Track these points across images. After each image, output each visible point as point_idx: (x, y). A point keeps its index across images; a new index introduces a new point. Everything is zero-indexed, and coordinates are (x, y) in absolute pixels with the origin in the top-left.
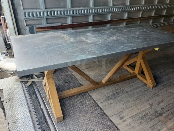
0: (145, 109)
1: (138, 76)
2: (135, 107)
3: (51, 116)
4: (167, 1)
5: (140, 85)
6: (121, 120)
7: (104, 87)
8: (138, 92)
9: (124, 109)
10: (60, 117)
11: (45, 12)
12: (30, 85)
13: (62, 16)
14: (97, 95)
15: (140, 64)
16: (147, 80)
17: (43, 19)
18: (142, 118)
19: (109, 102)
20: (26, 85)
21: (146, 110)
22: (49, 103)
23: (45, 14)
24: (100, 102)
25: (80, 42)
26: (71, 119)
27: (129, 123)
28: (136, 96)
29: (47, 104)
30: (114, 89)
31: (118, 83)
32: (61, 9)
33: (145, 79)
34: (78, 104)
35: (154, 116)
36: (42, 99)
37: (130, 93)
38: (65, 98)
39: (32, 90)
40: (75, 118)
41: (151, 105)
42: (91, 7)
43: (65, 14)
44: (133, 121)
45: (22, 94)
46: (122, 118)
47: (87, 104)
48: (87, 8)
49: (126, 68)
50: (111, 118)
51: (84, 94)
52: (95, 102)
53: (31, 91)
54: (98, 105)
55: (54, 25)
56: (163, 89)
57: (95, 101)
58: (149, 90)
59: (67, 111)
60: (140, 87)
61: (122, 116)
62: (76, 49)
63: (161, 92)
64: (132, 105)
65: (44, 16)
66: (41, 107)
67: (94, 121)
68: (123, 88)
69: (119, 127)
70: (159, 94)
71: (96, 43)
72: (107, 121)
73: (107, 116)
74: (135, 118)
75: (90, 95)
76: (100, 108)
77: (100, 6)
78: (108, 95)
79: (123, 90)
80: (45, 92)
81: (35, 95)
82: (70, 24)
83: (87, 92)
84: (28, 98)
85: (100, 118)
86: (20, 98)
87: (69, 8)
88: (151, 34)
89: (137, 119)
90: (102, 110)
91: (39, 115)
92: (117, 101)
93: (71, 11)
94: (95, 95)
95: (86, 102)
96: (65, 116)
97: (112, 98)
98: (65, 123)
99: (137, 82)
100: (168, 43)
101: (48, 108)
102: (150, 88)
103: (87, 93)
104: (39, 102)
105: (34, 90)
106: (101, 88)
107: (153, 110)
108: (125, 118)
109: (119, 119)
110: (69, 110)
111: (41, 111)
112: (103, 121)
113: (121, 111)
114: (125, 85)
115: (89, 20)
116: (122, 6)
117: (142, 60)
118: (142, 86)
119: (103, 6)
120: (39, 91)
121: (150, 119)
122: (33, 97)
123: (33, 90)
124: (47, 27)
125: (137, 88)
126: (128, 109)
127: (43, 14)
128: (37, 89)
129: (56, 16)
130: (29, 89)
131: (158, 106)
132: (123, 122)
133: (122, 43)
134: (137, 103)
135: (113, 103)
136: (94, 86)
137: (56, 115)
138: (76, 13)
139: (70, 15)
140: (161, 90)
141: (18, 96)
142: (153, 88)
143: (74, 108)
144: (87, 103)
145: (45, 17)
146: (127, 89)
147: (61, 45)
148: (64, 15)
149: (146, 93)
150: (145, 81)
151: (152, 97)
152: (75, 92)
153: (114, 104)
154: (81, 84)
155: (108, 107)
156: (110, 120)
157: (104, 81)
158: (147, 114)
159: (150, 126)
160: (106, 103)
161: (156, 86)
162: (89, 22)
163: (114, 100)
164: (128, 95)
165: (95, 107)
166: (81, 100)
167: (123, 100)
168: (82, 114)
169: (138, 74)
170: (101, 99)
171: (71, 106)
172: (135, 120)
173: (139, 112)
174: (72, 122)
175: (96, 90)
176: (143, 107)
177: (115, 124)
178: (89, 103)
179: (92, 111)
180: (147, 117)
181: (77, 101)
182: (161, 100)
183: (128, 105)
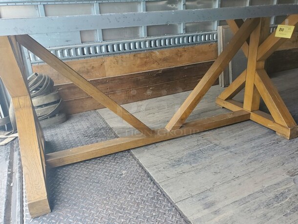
0: (274, 183)
1: (253, 117)
2: (246, 177)
3: (24, 204)
5: (258, 134)
6: (206, 210)
8: (254, 147)
9: (218, 184)
10: (39, 202)
12: (6, 144)
14: (151, 156)
15: (254, 85)
17: (37, 5)
18: (268, 205)
19: (179, 170)
21: (278, 184)
24: (156, 170)
26: (71, 209)
27: (231, 217)
28: (249, 156)
30: (195, 144)
31: (205, 133)
33: (272, 119)
34: (101, 175)
36: (21, 167)
37: (233, 150)
39: (6, 153)
40: (82, 207)
41: (293, 174)
44: (241, 211)
46: (208, 206)
47: (121, 175)
49: (225, 106)
50: (180, 206)
51: (121, 154)
52: (145, 170)
54: (149, 176)
57: (143, 168)
58: (283, 142)
59: (67, 190)
60: (259, 138)
61: (210, 199)
64: (238, 175)
66: (9, 185)
67: (132, 213)
68: (216, 142)
72: (167, 212)
73: (169, 200)
74: (247, 204)
75: (134, 158)
76: (154, 183)
78: (178, 155)
79: (216, 145)
81: (8, 161)
85: (150, 206)
89: (253, 207)
90: (158, 188)
92: (200, 167)
94: (145, 157)
95: (120, 171)
97: (187, 162)
98: (52, 218)
99: (251, 128)
102: (284, 138)
103: (129, 152)
104: (11, 175)
108: (219, 206)
109: (201, 207)
110: (73, 188)
112: (158, 213)
113: (209, 188)
114: (221, 135)
117: (257, 76)
118: (265, 135)
121: (292, 207)
123: (8, 153)
125: (252, 140)
126: (228, 182)
130: (2, 151)
132: (213, 216)
134: (251, 170)
135: (189, 172)
136: (145, 137)
142: (291, 137)
144: (124, 172)
146: (225, 143)
149: (276, 148)
150: (270, 125)
151: (292, 156)
153: (193, 173)
155: (174, 180)
156: (176, 209)
157: (169, 127)
158: (282, 193)
160: (171, 172)
163: (193, 165)
164: (229, 154)
165: (141, 182)
166: (110, 167)
167: (216, 165)
168: (104, 196)
169: (252, 111)
170: (158, 164)
171: (82, 180)
172: (249, 209)
173: (257, 189)
174: (72, 216)
175: (151, 147)
176: (269, 178)
177: (190, 220)
178: (128, 173)
179: (131, 190)
180: (283, 202)
181: (98, 171)
183: (229, 174)
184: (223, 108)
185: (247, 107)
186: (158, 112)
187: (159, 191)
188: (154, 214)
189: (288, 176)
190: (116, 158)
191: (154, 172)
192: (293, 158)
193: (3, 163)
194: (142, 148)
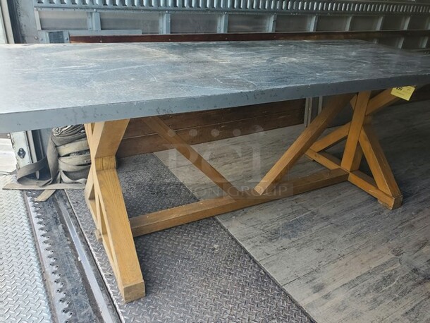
0: (382, 263)
1: (353, 178)
2: (352, 256)
3: (108, 285)
5: (358, 202)
6: (316, 294)
7: (261, 206)
8: (355, 218)
9: (323, 263)
10: (136, 285)
12: (46, 201)
13: (145, 10)
14: (243, 226)
15: (358, 142)
16: (377, 188)
17: (91, 13)
19: (278, 244)
20: (36, 200)
21: (384, 265)
22: (103, 248)
24: (252, 245)
25: (199, 62)
26: (168, 292)
27: (343, 302)
28: (352, 229)
29: (96, 251)
30: (290, 211)
31: (299, 196)
33: (374, 184)
34: (189, 249)
35: (411, 283)
36: (81, 235)
37: (333, 221)
38: (150, 234)
39: (52, 213)
40: (181, 291)
41: (398, 253)
43: (153, 4)
44: (352, 295)
45: (21, 224)
46: (318, 288)
47: (214, 249)
49: (317, 160)
50: (288, 289)
51: (205, 222)
52: (239, 244)
53: (49, 215)
54: (246, 252)
56: (420, 210)
57: (236, 242)
58: (385, 213)
59: (155, 269)
60: (360, 206)
61: (318, 282)
62: (187, 75)
63: (418, 218)
64: (343, 253)
65: (93, 6)
66: (76, 260)
67: (239, 297)
68: (313, 209)
69: (313, 313)
70: (414, 223)
71: (244, 66)
72: (276, 297)
73: (275, 284)
74: (357, 287)
75: (222, 227)
76: (255, 262)
78: (274, 226)
79: (314, 213)
80: (91, 216)
81: (60, 226)
82: (165, 33)
84: (39, 233)
85: (257, 289)
86: (15, 234)
89: (363, 291)
90: (260, 268)
91: (70, 281)
92: (301, 242)
94: (236, 227)
95: (210, 245)
96: (150, 282)
97: (285, 235)
98: (149, 304)
99: (349, 192)
101: (99, 260)
102: (386, 207)
103: (214, 219)
104: (72, 246)
105: (59, 211)
106: (254, 208)
107: (405, 266)
108: (328, 289)
109: (310, 291)
110: (161, 266)
111: (77, 271)
112: (266, 298)
113: (315, 268)
114: (317, 200)
115: (218, 29)
117: (363, 133)
118: (365, 203)
120: (73, 216)
121: (400, 292)
122: (55, 231)
123: (55, 213)
124: (102, 37)
125: (352, 209)
126: (334, 261)
128: (68, 208)
129: (127, 9)
130: (45, 210)
131: (416, 255)
132: (324, 301)
133: (321, 70)
134: (356, 247)
135: (289, 248)
136: (234, 201)
137: (124, 280)
138: (183, 6)
139: (166, 10)
140: (417, 213)
141: (10, 229)
142: (395, 207)
143: (176, 261)
144: (216, 246)
145: (97, 9)
146: (324, 211)
147: (140, 66)
148: (150, 8)
149: (379, 220)
150: (372, 191)
151: (396, 231)
152: (181, 215)
153: (294, 249)
154: (195, 198)
155: (275, 257)
156: (285, 293)
158: (390, 276)
159: (404, 311)
160: (271, 248)
161: (402, 204)
163: (293, 239)
164: (329, 226)
165: (239, 259)
166: (197, 239)
167: (318, 240)
168: (201, 276)
169: (351, 171)
170: (253, 237)
171: (167, 255)
172: (358, 293)
173: (365, 270)
174: (172, 300)
175: (239, 213)
176: (375, 257)
177: (301, 305)
178: (220, 247)
179: (231, 269)
180: (391, 286)
181: (185, 243)
182: (421, 239)
183: (333, 252)
184: (314, 161)
186: (236, 162)
187: (262, 271)
188: (263, 299)
189: (393, 256)
190: (201, 226)
191: (250, 246)
192: (396, 233)
193: (55, 229)
194: (229, 214)
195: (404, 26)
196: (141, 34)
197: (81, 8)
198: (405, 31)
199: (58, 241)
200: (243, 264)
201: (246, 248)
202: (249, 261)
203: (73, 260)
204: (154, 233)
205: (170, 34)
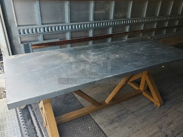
1: (144, 94)
2: (142, 130)
4: (169, 13)
5: (146, 104)
7: (108, 108)
8: (144, 112)
9: (131, 133)
11: (41, 28)
12: (24, 108)
13: (60, 32)
14: (100, 118)
15: (146, 80)
16: (153, 98)
17: (40, 35)
19: (114, 126)
20: (20, 108)
21: (154, 134)
22: (46, 130)
23: (42, 30)
25: (81, 61)
28: (143, 117)
29: (44, 131)
30: (119, 110)
31: (123, 102)
32: (59, 25)
33: (152, 96)
34: (79, 129)
36: (38, 124)
37: (136, 114)
38: (64, 123)
39: (26, 114)
41: (160, 128)
42: (91, 21)
43: (63, 29)
45: (15, 120)
47: (89, 129)
48: (86, 22)
49: (130, 85)
51: (86, 117)
53: (25, 115)
54: (101, 130)
55: (52, 41)
56: (171, 107)
57: (98, 125)
58: (156, 109)
60: (147, 106)
62: (76, 71)
63: (169, 111)
64: (139, 129)
65: (40, 33)
66: (36, 135)
68: (128, 108)
70: (168, 113)
71: (98, 63)
75: (92, 119)
76: (104, 134)
77: (100, 20)
78: (112, 117)
79: (128, 110)
81: (30, 120)
82: (68, 39)
83: (89, 115)
84: (22, 124)
86: (13, 125)
87: (68, 23)
88: (156, 50)
92: (122, 124)
93: (70, 26)
94: (98, 118)
95: (87, 127)
97: (116, 121)
99: (143, 100)
100: (174, 60)
102: (157, 106)
104: (35, 129)
105: (29, 113)
106: (105, 109)
107: (163, 134)
113: (127, 136)
114: (130, 104)
115: (90, 35)
116: (124, 19)
118: (149, 105)
119: (103, 19)
120: (35, 115)
122: (28, 123)
124: (44, 43)
125: (143, 108)
126: (135, 133)
127: (40, 30)
128: (33, 112)
129: (53, 32)
130: (24, 113)
131: (167, 128)
133: (126, 62)
134: (144, 126)
135: (118, 127)
136: (97, 107)
138: (75, 28)
139: (68, 31)
140: (169, 108)
141: (11, 122)
142: (160, 107)
144: (90, 127)
145: (42, 33)
146: (132, 109)
147: (59, 67)
148: (63, 31)
149: (154, 113)
150: (151, 99)
151: (160, 117)
152: (76, 115)
153: (120, 128)
154: (82, 105)
155: (112, 132)
157: (107, 101)
160: (110, 127)
161: (163, 104)
162: (90, 36)
163: (120, 123)
164: (134, 116)
165: (98, 133)
166: (82, 124)
167: (129, 123)
169: (143, 91)
170: (104, 123)
171: (71, 132)
173: (147, 136)
175: (99, 112)
176: (152, 130)
178: (91, 128)
181: (78, 126)
182: (170, 121)
183: (135, 128)
185: (142, 88)
189: (158, 129)
190: (84, 119)
191: (103, 127)
192: (161, 119)
193: (28, 121)
194: (95, 112)
195: (166, 25)
196: (59, 41)
197: (36, 34)
198: (166, 27)
199: (29, 127)
200: (100, 135)
201: (101, 128)
202: (102, 134)
203: (35, 136)
204: (66, 122)
205: (70, 39)
